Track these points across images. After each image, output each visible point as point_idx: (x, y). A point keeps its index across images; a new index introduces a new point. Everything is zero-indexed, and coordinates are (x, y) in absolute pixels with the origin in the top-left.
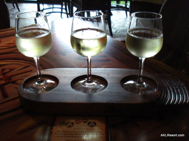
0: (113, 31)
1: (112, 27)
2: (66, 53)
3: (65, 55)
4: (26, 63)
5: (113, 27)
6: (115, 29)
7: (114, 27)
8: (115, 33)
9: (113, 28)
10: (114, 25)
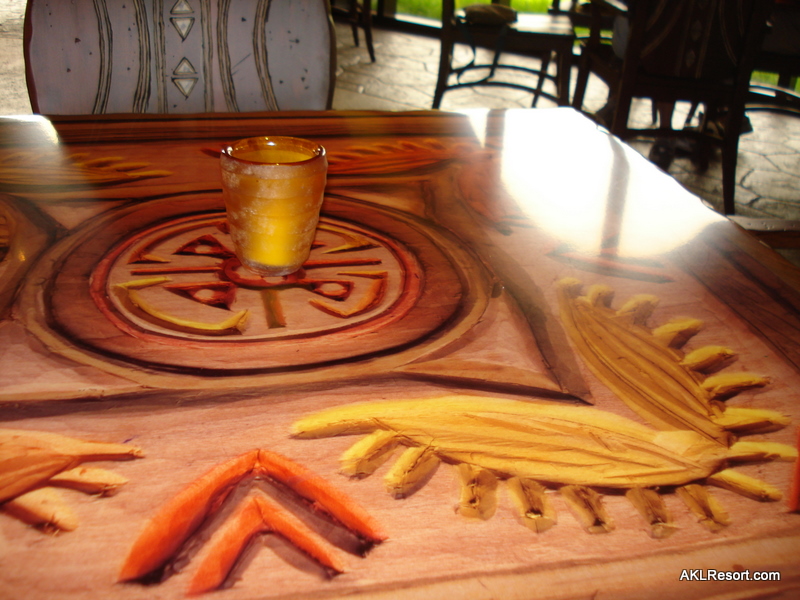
0: (741, 196)
1: (738, 179)
2: (513, 228)
3: (506, 232)
4: (365, 234)
5: (743, 179)
6: (750, 188)
7: (747, 183)
8: (746, 208)
9: (741, 184)
10: (748, 174)
